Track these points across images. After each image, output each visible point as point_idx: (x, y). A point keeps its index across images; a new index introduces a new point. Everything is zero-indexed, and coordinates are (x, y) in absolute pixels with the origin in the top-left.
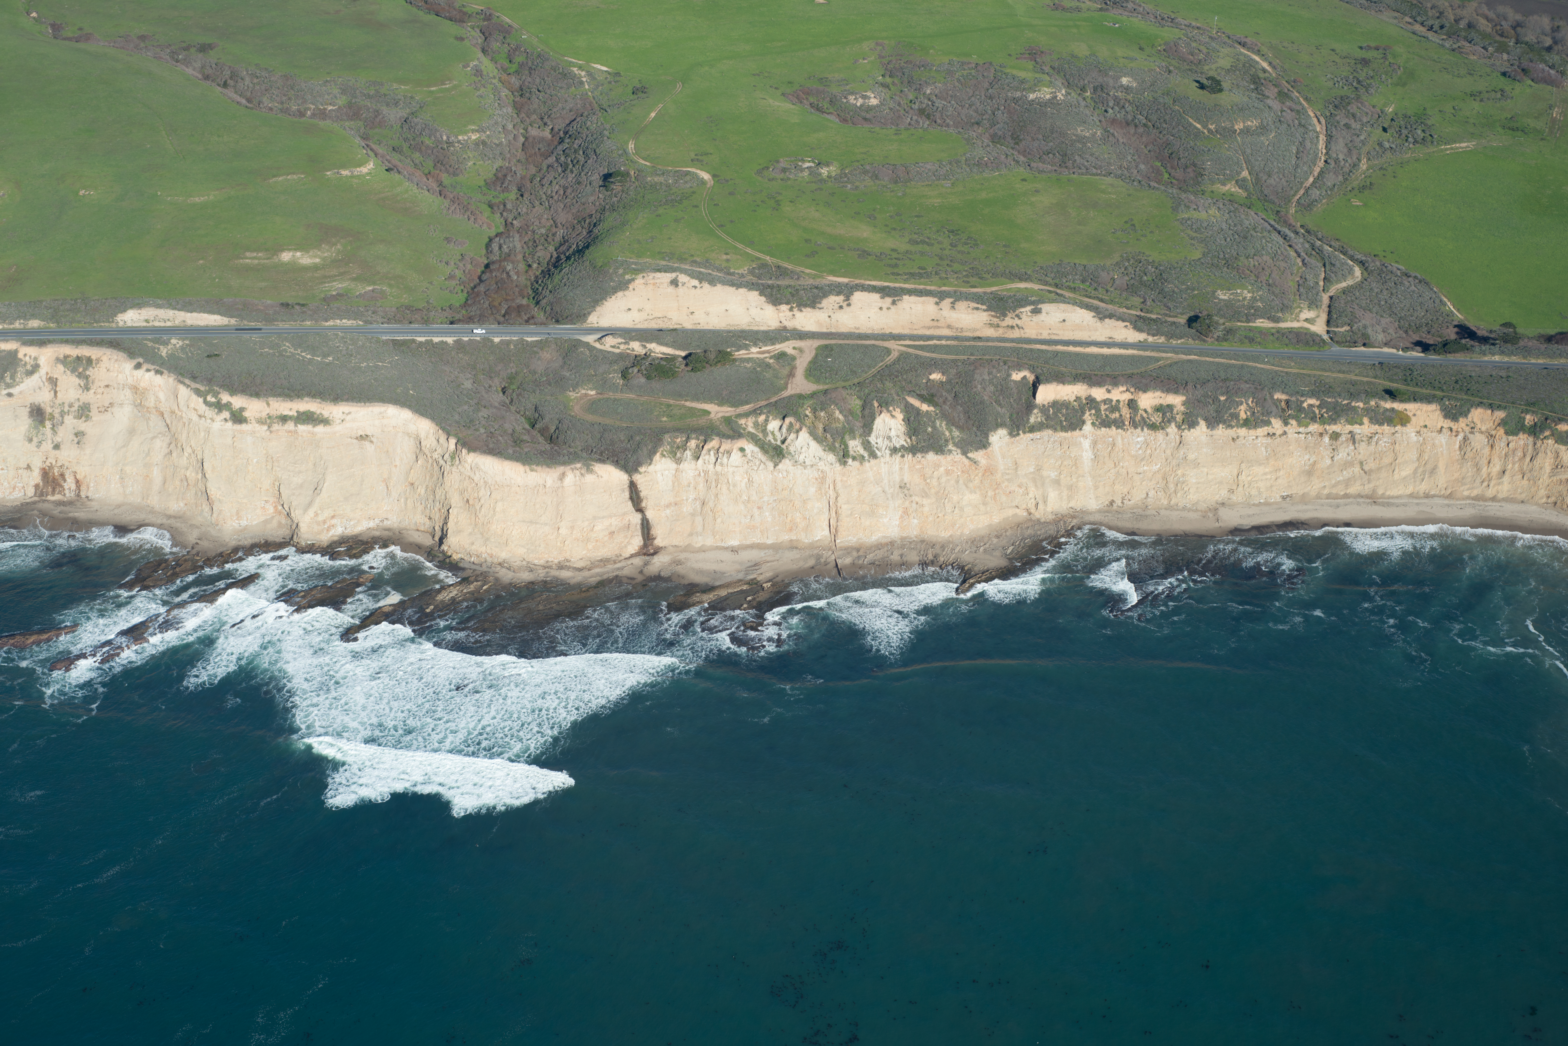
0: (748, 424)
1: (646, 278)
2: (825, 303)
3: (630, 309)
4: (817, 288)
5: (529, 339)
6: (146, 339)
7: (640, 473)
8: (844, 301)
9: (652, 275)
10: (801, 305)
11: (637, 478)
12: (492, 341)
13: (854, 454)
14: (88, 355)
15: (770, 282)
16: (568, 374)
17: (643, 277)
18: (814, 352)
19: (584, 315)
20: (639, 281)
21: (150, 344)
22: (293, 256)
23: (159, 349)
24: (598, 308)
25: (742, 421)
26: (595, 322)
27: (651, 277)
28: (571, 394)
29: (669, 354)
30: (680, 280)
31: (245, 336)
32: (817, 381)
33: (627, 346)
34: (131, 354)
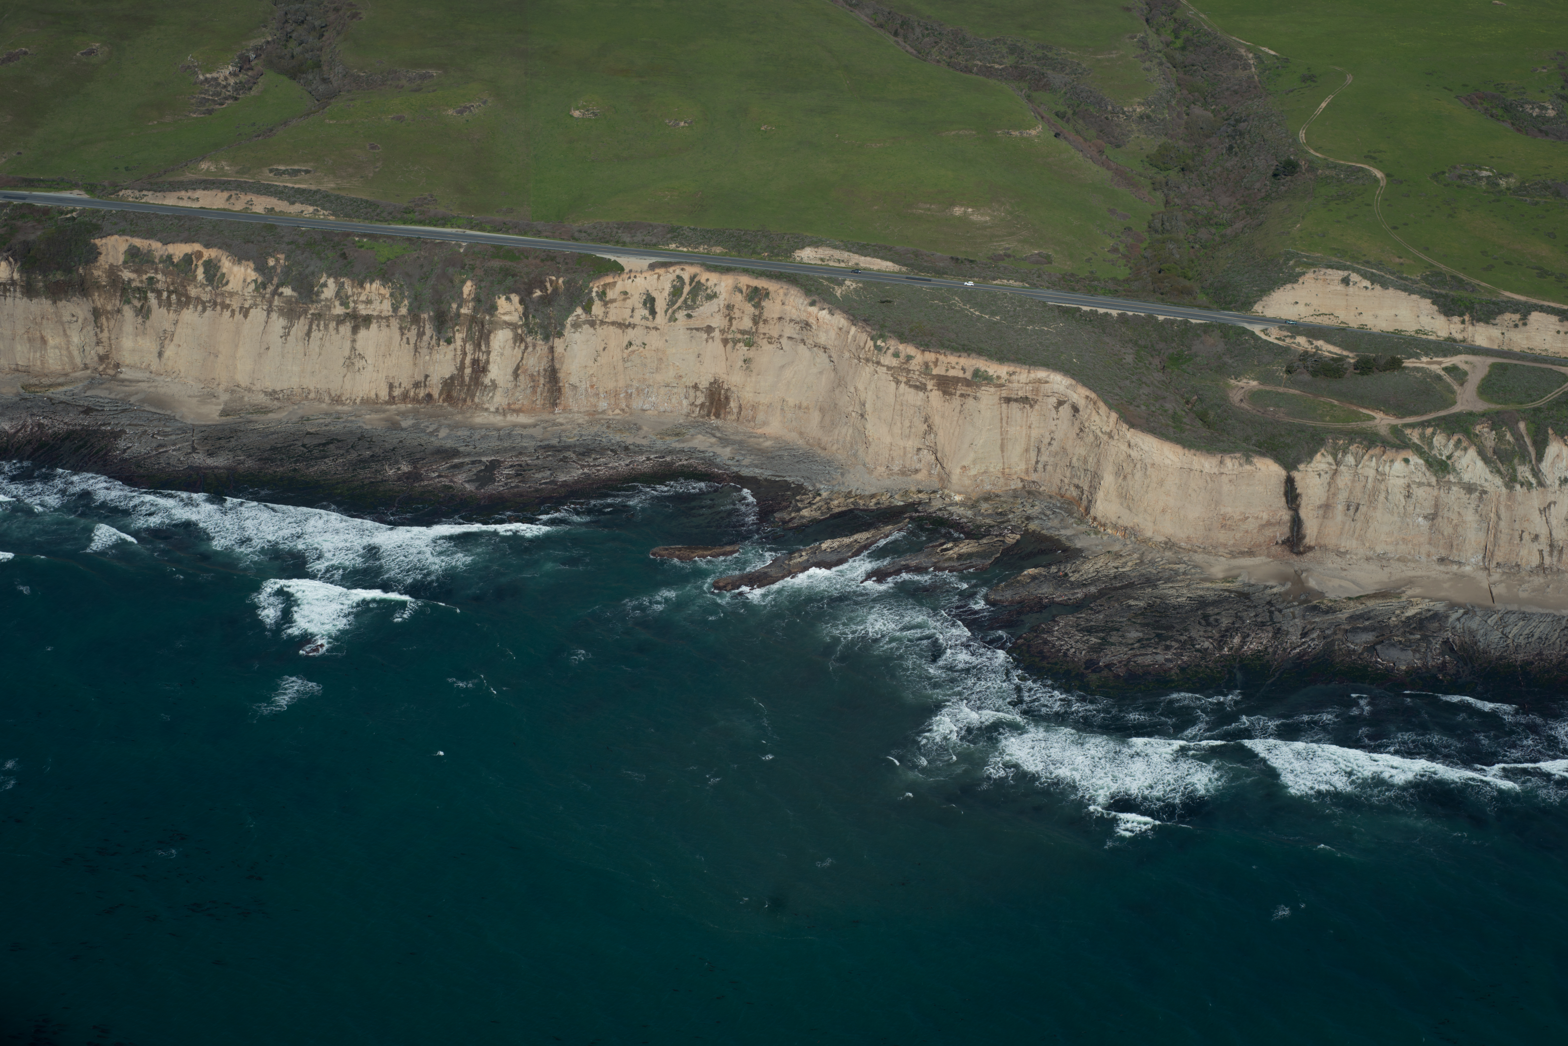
0: (1414, 436)
1: (1317, 273)
2: (1499, 319)
3: (1297, 303)
4: (1494, 303)
5: (1193, 321)
6: (823, 278)
7: (1299, 471)
8: (1520, 320)
9: (1323, 271)
10: (1477, 319)
11: (1296, 475)
12: (1156, 319)
13: (1522, 480)
14: (766, 287)
15: (1444, 292)
16: (1230, 361)
17: (1315, 272)
18: (1487, 369)
19: (1250, 303)
20: (1310, 275)
21: (825, 283)
22: (965, 212)
23: (834, 289)
24: (1265, 298)
25: (1408, 431)
26: (1260, 311)
27: (1322, 273)
28: (1232, 381)
29: (1336, 354)
30: (1352, 279)
31: (916, 285)
32: (1491, 400)
33: (1292, 340)
34: (808, 292)
